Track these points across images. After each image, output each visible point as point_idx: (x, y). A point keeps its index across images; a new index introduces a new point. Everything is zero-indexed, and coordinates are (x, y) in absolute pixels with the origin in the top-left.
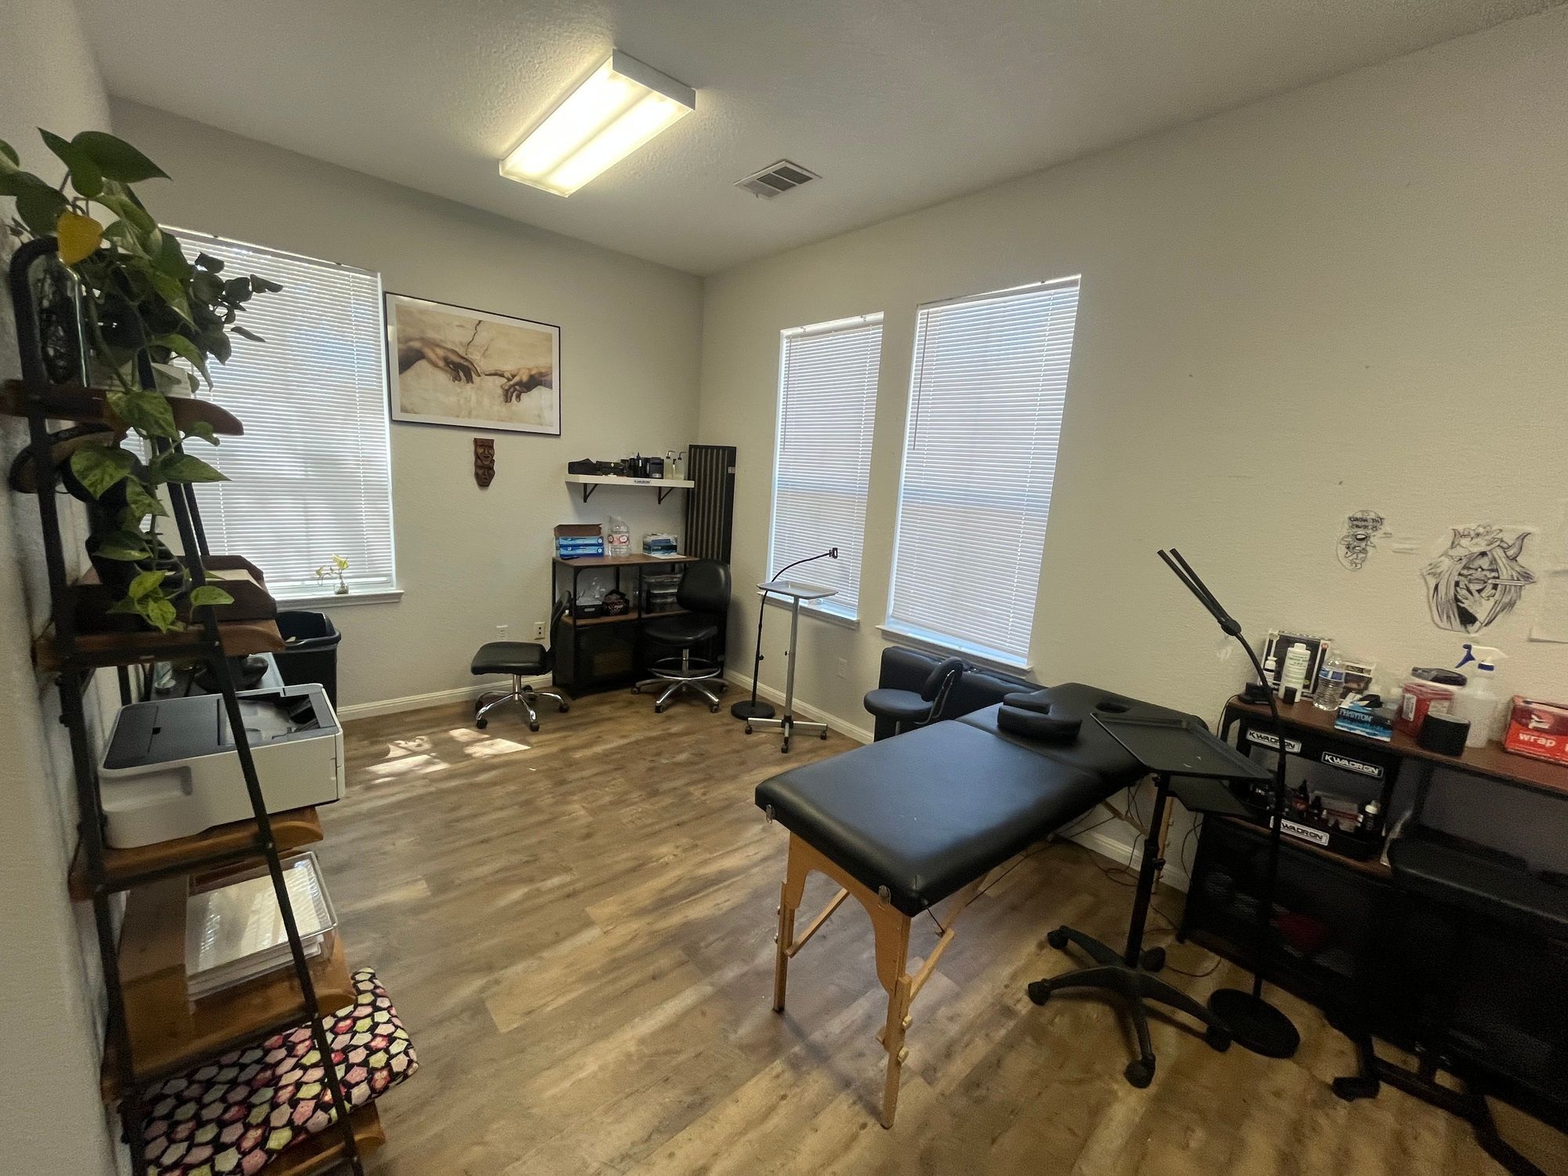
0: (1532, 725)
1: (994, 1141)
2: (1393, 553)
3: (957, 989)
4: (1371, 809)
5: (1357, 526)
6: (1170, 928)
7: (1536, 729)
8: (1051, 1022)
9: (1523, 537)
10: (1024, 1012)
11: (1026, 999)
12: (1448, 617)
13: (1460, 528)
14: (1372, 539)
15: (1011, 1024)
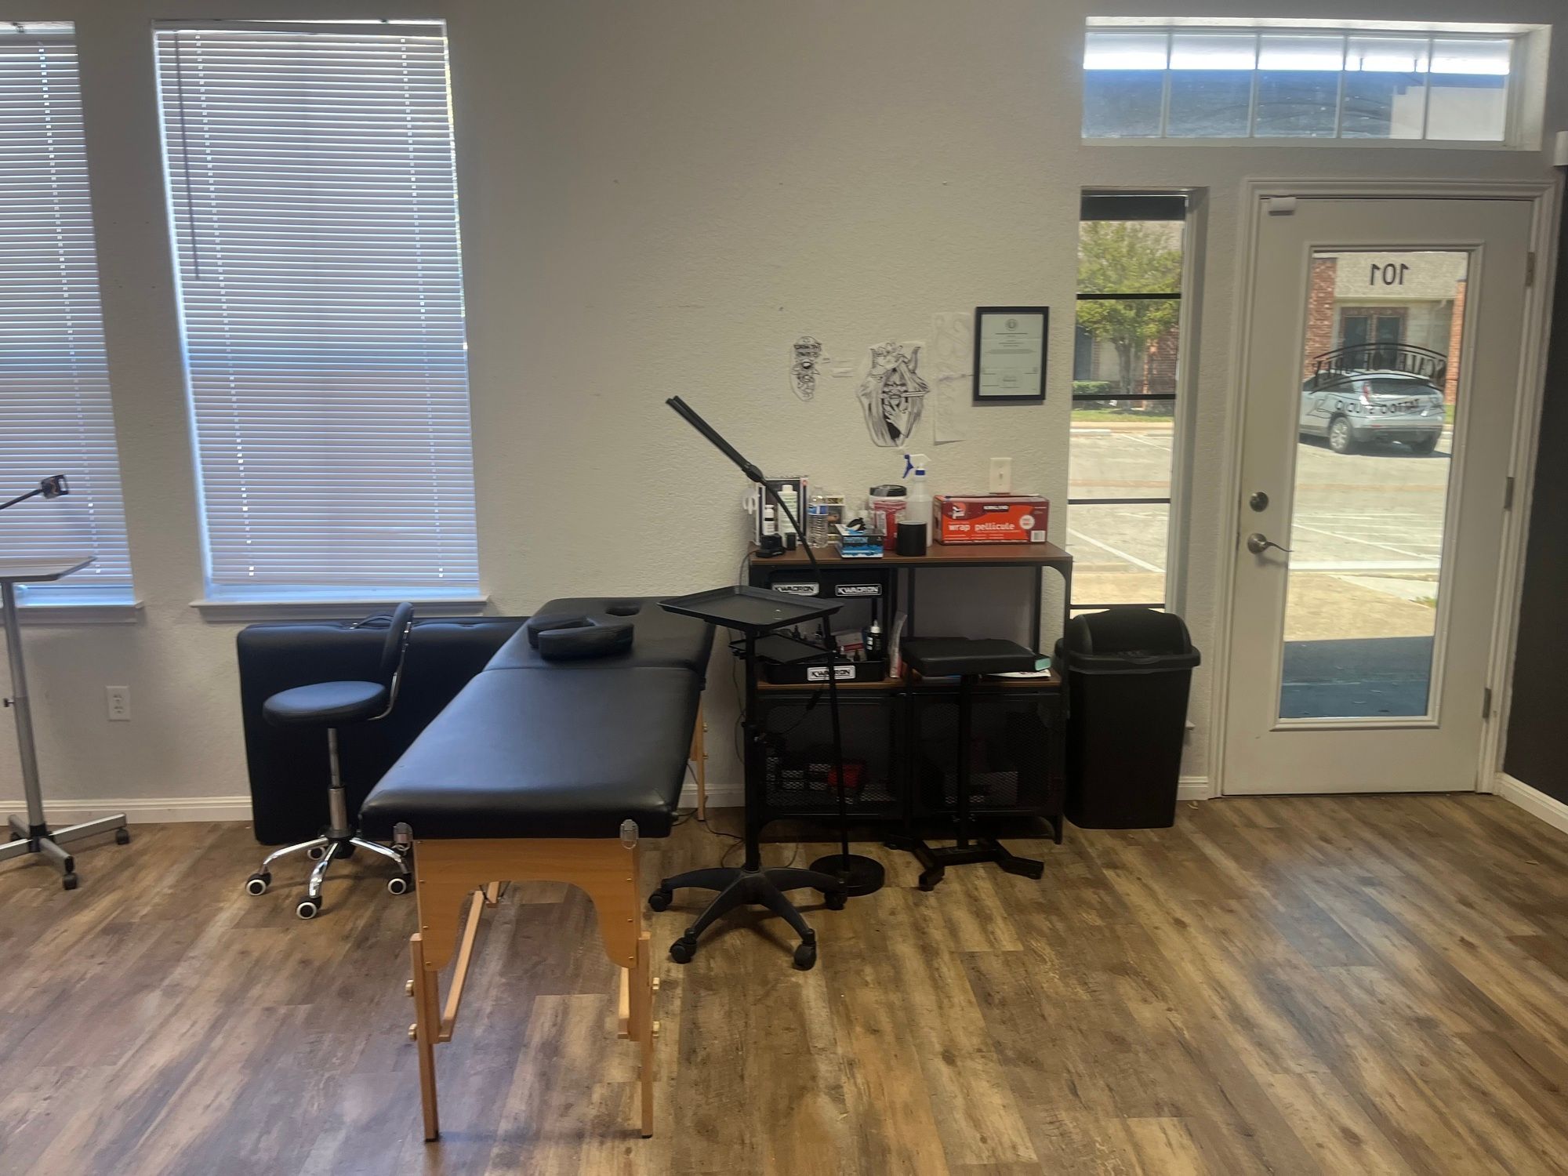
0: (955, 515)
1: (742, 1077)
2: (832, 378)
3: (606, 997)
4: (875, 629)
5: (803, 355)
6: (738, 840)
7: (958, 519)
8: (710, 969)
9: (916, 351)
10: (681, 976)
11: (674, 966)
12: (882, 434)
13: (875, 347)
14: (816, 367)
15: (679, 991)
